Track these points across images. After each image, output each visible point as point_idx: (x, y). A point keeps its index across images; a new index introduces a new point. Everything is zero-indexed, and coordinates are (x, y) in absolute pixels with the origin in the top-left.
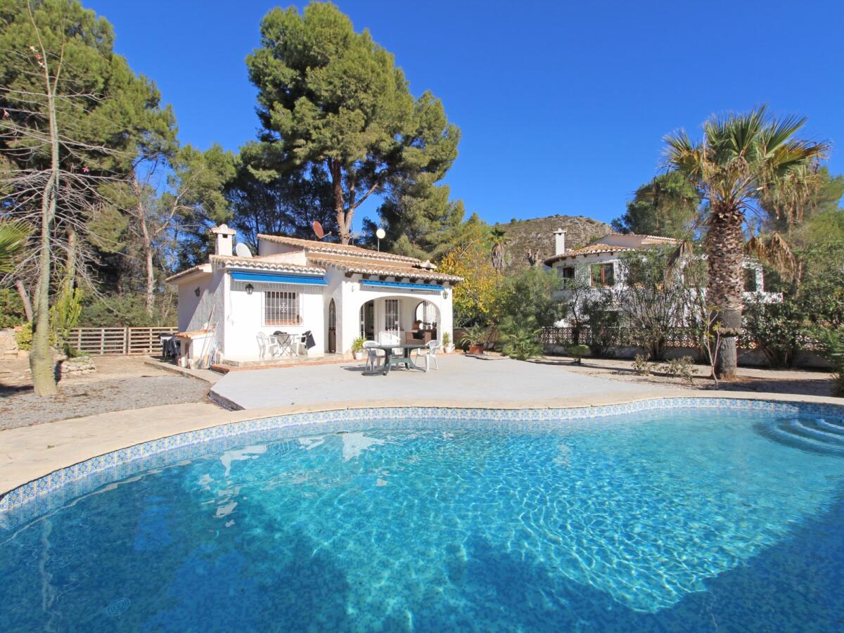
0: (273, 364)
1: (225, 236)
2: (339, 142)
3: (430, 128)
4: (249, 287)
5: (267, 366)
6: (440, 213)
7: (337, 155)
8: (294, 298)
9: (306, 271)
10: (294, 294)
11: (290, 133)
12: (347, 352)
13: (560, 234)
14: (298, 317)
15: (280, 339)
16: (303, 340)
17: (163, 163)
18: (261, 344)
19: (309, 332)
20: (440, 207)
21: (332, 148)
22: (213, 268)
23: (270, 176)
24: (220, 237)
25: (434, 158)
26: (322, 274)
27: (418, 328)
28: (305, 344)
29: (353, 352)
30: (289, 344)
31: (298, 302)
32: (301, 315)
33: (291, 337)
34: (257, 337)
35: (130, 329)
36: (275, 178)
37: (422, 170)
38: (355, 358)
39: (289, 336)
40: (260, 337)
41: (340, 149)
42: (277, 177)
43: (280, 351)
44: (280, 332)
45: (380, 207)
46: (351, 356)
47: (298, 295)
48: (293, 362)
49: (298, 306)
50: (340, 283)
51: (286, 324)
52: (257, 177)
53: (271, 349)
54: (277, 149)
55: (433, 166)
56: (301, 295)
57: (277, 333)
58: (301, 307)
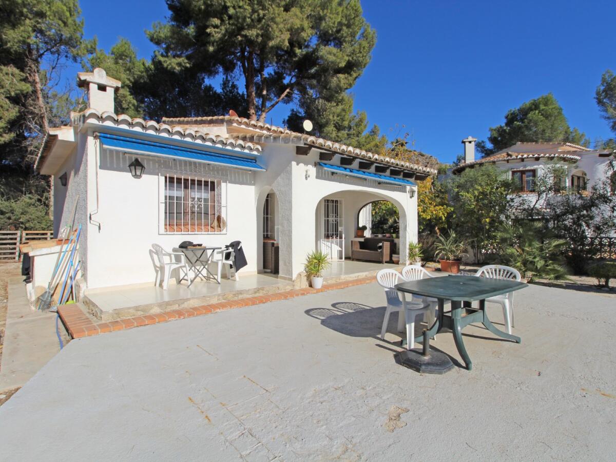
0: (176, 307)
1: (102, 88)
2: (259, 20)
3: (348, 26)
4: (136, 166)
5: (163, 317)
6: (346, 123)
7: (257, 36)
8: (213, 189)
9: (232, 144)
10: (213, 183)
11: (203, 7)
12: (300, 275)
13: (470, 142)
14: (219, 219)
15: (190, 254)
16: (228, 256)
17: (66, 56)
18: (158, 264)
19: (238, 243)
20: (347, 117)
21: (250, 27)
22: (76, 133)
23: (179, 64)
24: (93, 88)
25: (351, 59)
26: (255, 153)
27: (362, 236)
28: (230, 262)
29: (309, 277)
30: (205, 263)
31: (220, 195)
32: (223, 215)
33: (209, 252)
34: (151, 251)
35: (24, 233)
36: (186, 68)
37: (339, 71)
38: (311, 286)
39: (205, 250)
40: (156, 251)
41: (261, 29)
42: (188, 65)
43: (191, 275)
44: (190, 244)
45: (287, 118)
46: (305, 284)
47: (219, 184)
48: (214, 301)
49: (219, 202)
50: (289, 164)
51: (200, 230)
52: (165, 65)
53: (175, 273)
54: (188, 34)
55: (349, 68)
56: (223, 185)
57: (184, 246)
58: (223, 203)
